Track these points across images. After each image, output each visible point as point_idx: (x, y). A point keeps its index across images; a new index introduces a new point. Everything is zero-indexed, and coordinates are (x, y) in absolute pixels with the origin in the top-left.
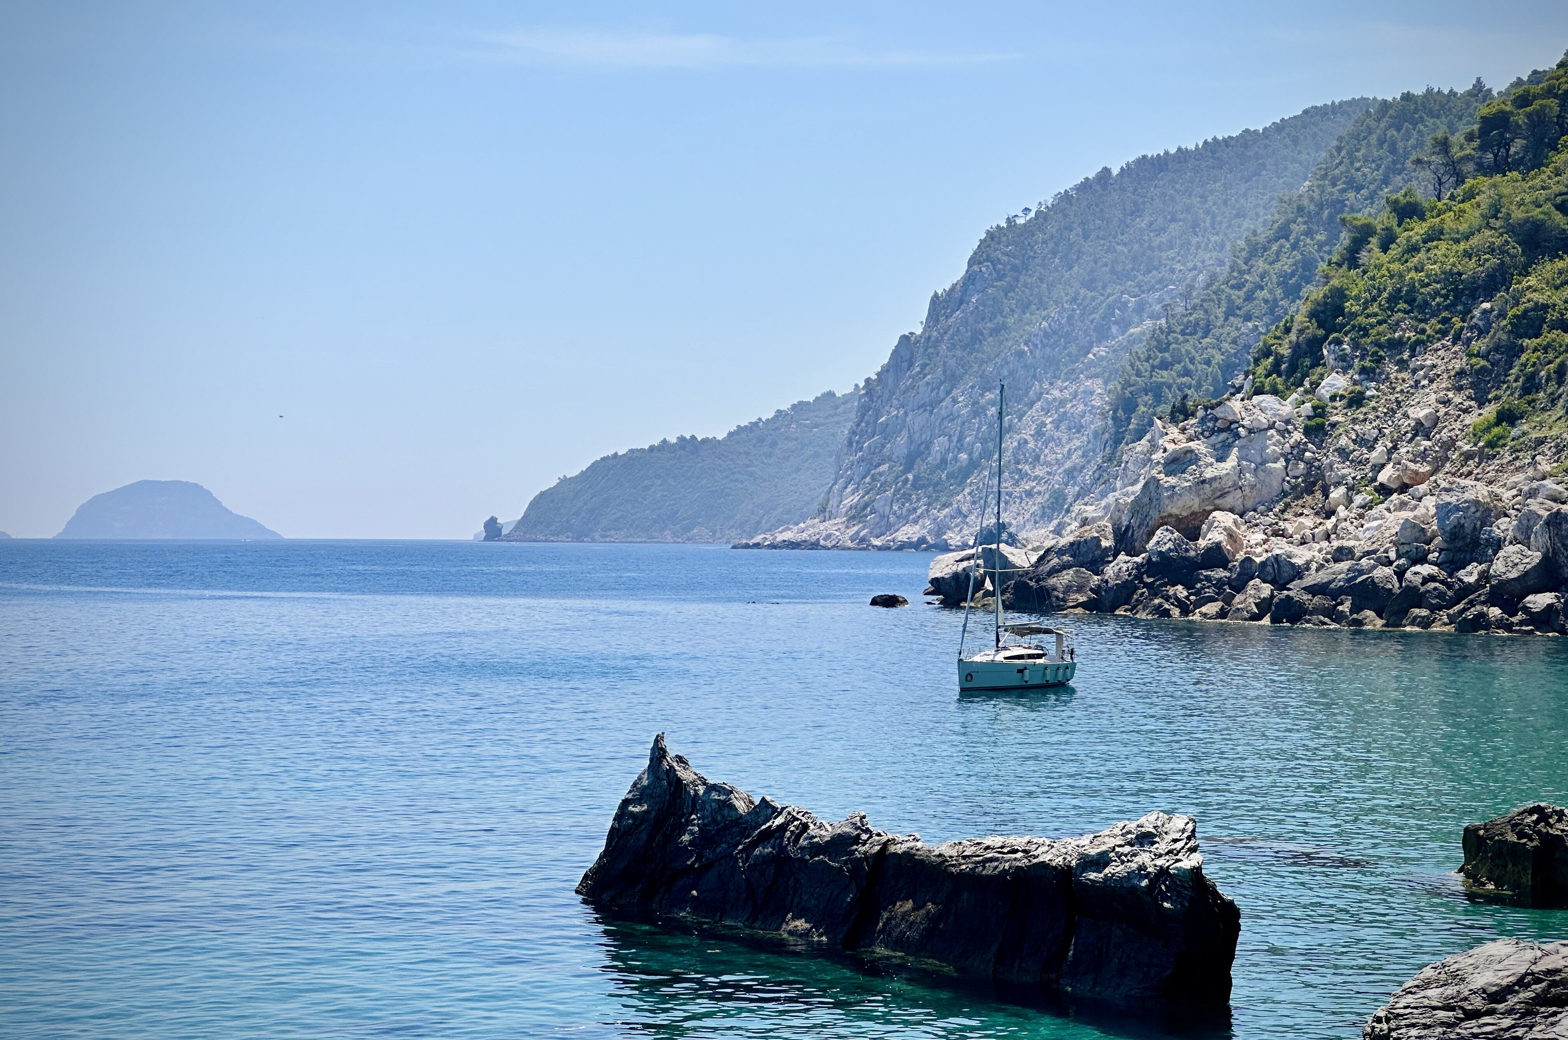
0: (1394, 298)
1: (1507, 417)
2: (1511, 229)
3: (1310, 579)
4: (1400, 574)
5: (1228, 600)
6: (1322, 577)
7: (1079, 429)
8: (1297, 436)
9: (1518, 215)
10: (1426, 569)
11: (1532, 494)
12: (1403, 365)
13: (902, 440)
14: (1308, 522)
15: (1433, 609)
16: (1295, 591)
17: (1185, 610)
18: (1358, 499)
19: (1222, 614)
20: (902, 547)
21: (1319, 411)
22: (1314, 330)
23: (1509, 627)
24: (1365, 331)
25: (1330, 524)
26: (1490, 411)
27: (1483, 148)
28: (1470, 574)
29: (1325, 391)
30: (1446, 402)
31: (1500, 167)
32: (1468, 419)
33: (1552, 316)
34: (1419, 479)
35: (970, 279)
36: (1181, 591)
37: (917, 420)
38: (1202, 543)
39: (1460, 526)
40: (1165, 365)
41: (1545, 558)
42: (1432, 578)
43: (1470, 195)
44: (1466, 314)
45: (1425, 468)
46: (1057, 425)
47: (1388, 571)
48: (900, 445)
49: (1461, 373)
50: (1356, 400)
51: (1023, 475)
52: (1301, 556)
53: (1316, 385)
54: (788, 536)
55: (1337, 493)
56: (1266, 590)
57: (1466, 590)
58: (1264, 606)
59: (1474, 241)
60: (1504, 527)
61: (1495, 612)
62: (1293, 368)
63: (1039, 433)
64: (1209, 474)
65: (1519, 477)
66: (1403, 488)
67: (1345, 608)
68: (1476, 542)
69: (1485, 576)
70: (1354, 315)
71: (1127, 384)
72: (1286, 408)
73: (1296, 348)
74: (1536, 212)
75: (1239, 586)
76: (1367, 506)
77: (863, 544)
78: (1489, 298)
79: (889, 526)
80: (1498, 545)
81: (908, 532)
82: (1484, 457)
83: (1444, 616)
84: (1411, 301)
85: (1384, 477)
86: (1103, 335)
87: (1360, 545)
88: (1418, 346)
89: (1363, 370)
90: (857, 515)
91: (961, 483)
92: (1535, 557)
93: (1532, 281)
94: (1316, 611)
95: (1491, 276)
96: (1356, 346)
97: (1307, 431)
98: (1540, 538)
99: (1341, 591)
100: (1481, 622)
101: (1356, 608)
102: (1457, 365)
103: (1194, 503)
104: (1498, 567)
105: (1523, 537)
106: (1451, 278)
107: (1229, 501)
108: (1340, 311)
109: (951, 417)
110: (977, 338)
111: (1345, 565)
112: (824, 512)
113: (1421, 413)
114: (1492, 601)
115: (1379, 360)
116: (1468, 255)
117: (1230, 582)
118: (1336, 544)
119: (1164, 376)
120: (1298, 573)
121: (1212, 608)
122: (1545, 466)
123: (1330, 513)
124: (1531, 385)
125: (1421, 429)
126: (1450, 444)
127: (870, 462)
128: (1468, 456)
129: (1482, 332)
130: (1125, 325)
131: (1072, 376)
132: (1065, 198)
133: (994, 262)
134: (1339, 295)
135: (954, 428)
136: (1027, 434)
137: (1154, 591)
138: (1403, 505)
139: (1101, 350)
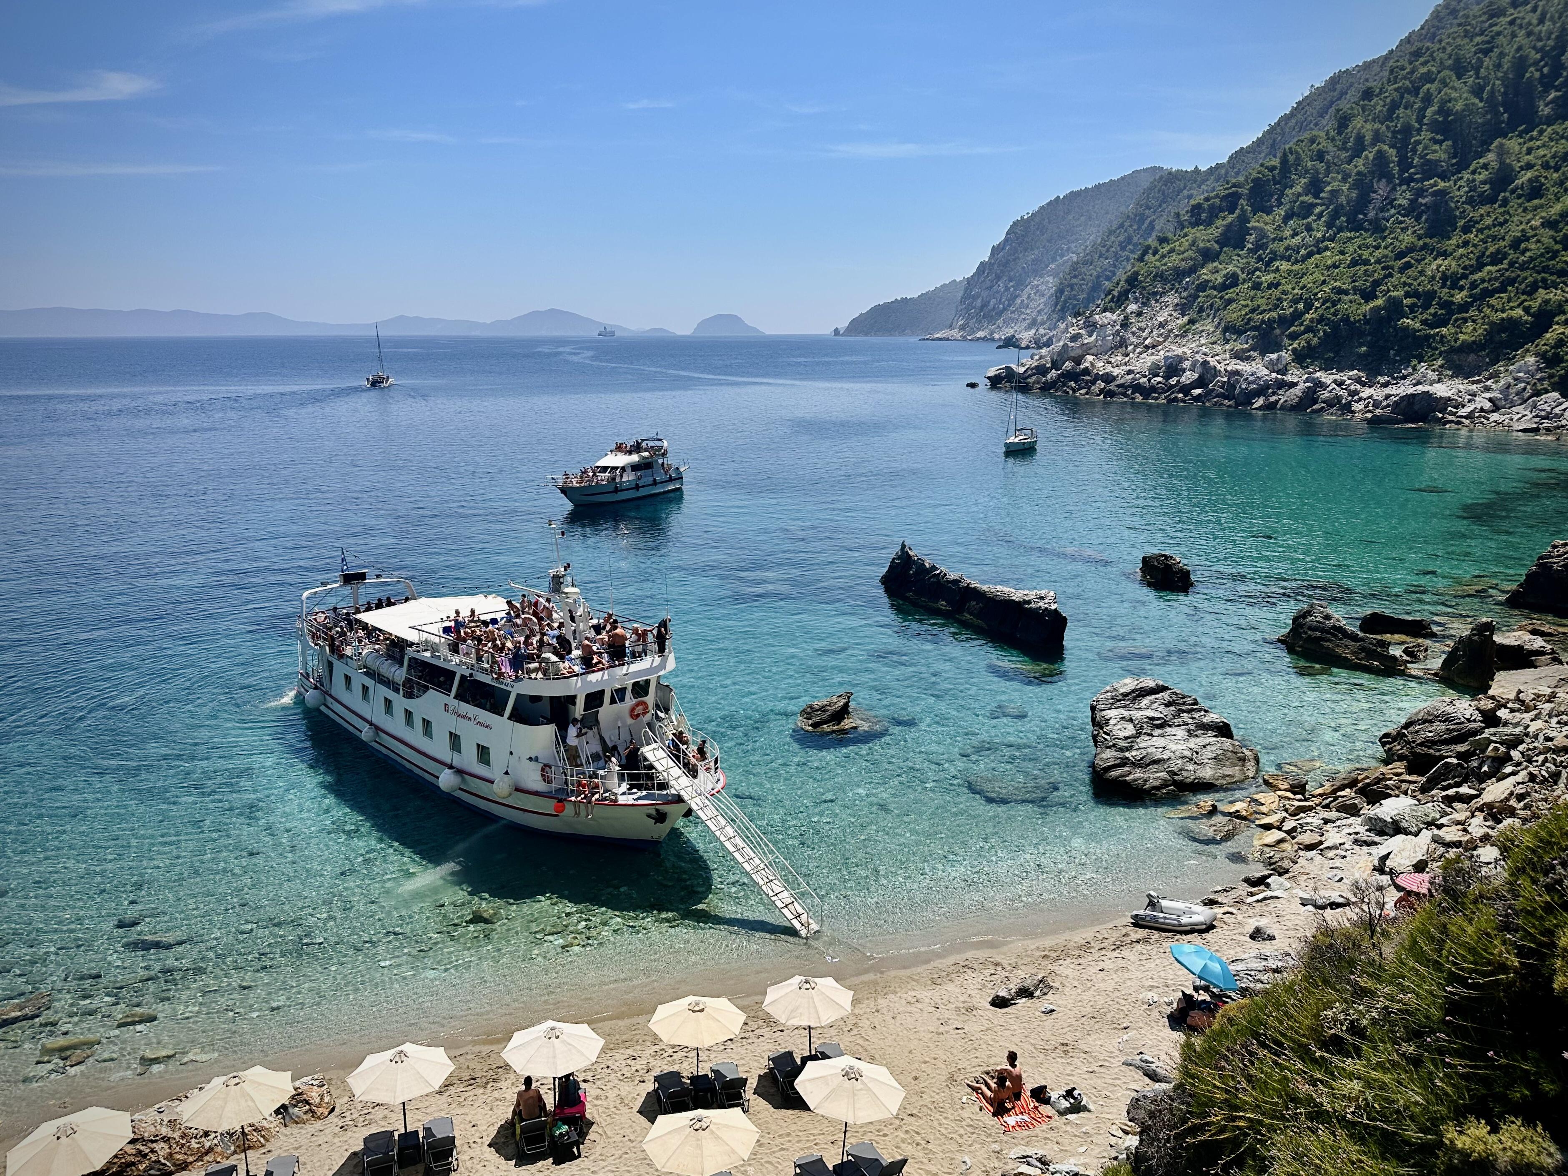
0: (1155, 276)
1: (1192, 322)
2: (1199, 250)
3: (1117, 383)
4: (1149, 380)
5: (1089, 388)
6: (1122, 381)
7: (1043, 295)
8: (1118, 327)
9: (1202, 245)
10: (1159, 379)
11: (1197, 352)
12: (1157, 301)
13: (979, 301)
14: (1119, 358)
15: (1160, 394)
16: (1112, 387)
17: (1074, 391)
18: (1138, 350)
19: (1087, 393)
20: (979, 339)
21: (1126, 318)
22: (1126, 286)
23: (1184, 402)
24: (1144, 288)
25: (1127, 359)
26: (1186, 318)
27: (1192, 216)
28: (1173, 381)
29: (1128, 310)
30: (1171, 315)
31: (1196, 224)
32: (1178, 322)
33: (1210, 284)
34: (1160, 343)
35: (1006, 240)
36: (1073, 384)
37: (985, 294)
38: (1082, 367)
39: (1171, 364)
40: (1075, 277)
41: (1200, 376)
42: (1160, 383)
43: (1186, 235)
44: (1180, 282)
45: (1161, 340)
46: (1035, 294)
47: (1145, 379)
48: (979, 303)
49: (1177, 305)
50: (1139, 314)
51: (1023, 313)
52: (1116, 372)
53: (1125, 308)
54: (938, 335)
55: (1130, 348)
56: (1103, 385)
57: (1172, 386)
58: (1101, 391)
59: (1186, 254)
60: (1187, 364)
61: (1181, 395)
62: (1118, 300)
63: (1028, 297)
64: (1086, 341)
65: (1194, 345)
66: (1153, 347)
67: (1129, 393)
68: (1177, 370)
69: (1178, 381)
70: (1141, 282)
71: (1061, 283)
72: (1115, 317)
73: (1120, 293)
74: (1208, 244)
75: (1093, 382)
76: (1141, 353)
77: (964, 339)
78: (1189, 276)
79: (974, 332)
80: (1184, 371)
81: (981, 334)
82: (1183, 336)
83: (1163, 396)
84: (1161, 277)
85: (1147, 342)
86: (1054, 260)
87: (1137, 369)
88: (1162, 294)
89: (1143, 303)
90: (962, 328)
91: (1000, 316)
92: (1196, 375)
93: (1204, 271)
94: (1120, 394)
95: (1190, 268)
96: (1141, 293)
97: (1121, 326)
98: (1198, 368)
99: (1129, 386)
100: (1176, 399)
101: (1133, 393)
102: (1176, 301)
103: (1080, 352)
104: (1183, 379)
105: (1192, 370)
106: (1176, 269)
107: (1092, 351)
108: (1136, 279)
109: (998, 292)
110: (1008, 262)
111: (1131, 376)
112: (951, 327)
113: (1161, 319)
114: (1179, 392)
115: (1148, 299)
116: (1183, 260)
117: (1090, 381)
118: (1128, 368)
119: (1075, 280)
120: (1114, 378)
121: (1083, 391)
122: (1203, 341)
123: (1127, 355)
124: (1201, 310)
125: (1161, 325)
126: (1171, 331)
127: (968, 309)
128: (1177, 336)
129: (1186, 289)
130: (1062, 256)
131: (1042, 276)
132: (1042, 208)
133: (1015, 233)
134: (1137, 274)
135: (998, 296)
136: (1024, 298)
137: (1064, 385)
138: (1153, 354)
139: (1053, 266)
